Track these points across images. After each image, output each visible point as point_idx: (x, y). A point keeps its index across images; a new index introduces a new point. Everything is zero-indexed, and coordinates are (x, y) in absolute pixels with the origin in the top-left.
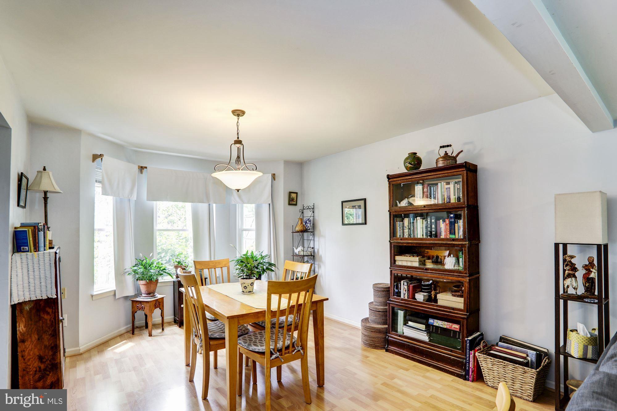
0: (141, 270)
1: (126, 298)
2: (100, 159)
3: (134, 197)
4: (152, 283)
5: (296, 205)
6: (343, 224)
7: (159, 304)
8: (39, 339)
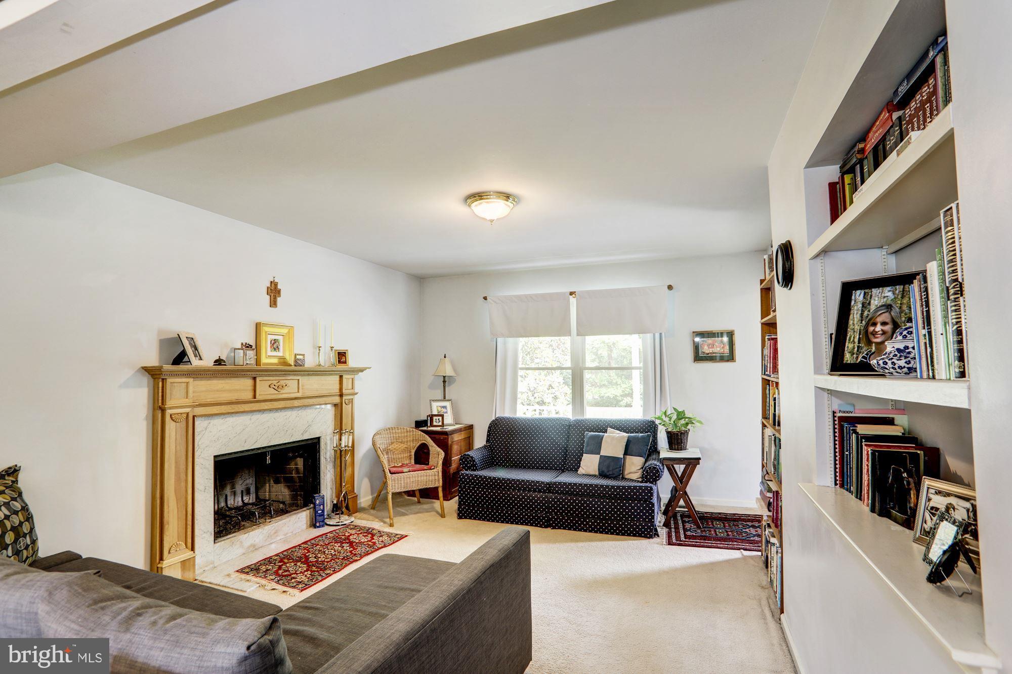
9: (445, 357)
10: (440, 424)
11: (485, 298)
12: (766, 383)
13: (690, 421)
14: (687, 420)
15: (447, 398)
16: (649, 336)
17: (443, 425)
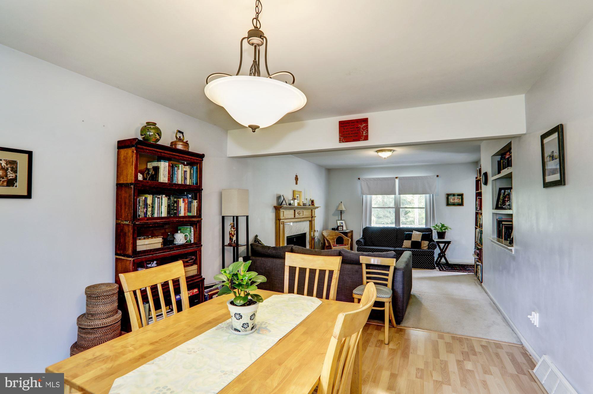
9: (341, 203)
10: (342, 229)
11: (359, 179)
12: (477, 214)
13: (446, 228)
14: (445, 228)
15: (342, 219)
16: (428, 195)
17: (343, 230)
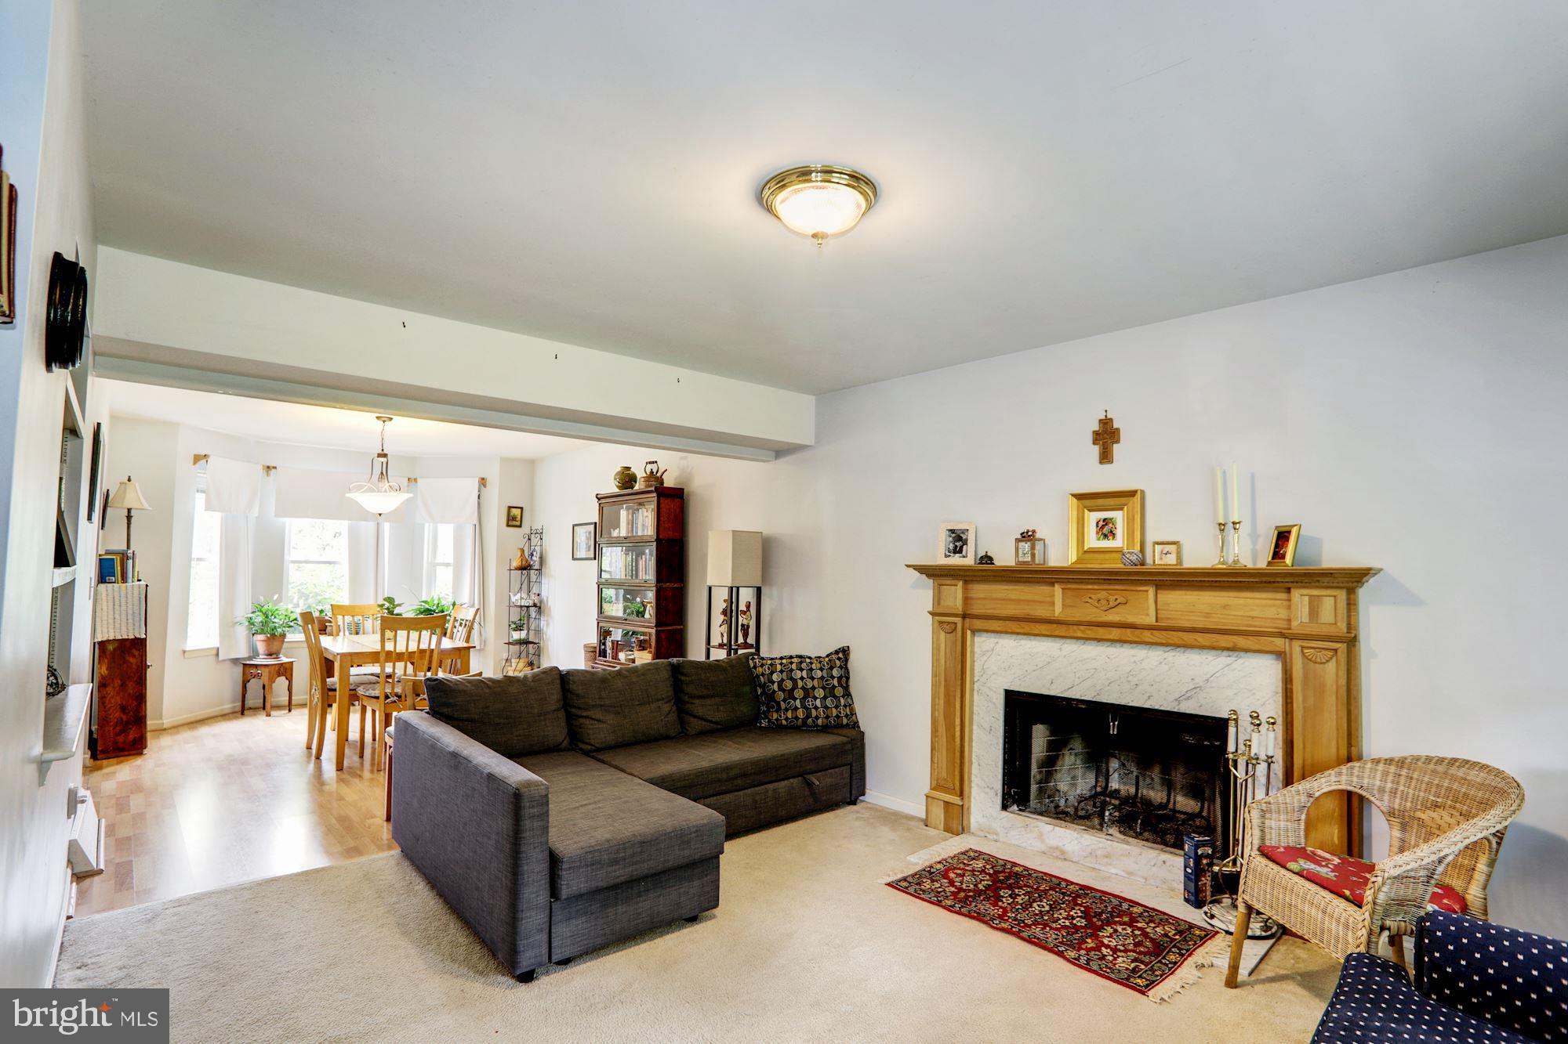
0: (259, 618)
1: (235, 661)
2: (205, 461)
3: (255, 513)
4: (275, 640)
5: (520, 526)
6: (574, 559)
7: (286, 670)
8: (122, 685)
